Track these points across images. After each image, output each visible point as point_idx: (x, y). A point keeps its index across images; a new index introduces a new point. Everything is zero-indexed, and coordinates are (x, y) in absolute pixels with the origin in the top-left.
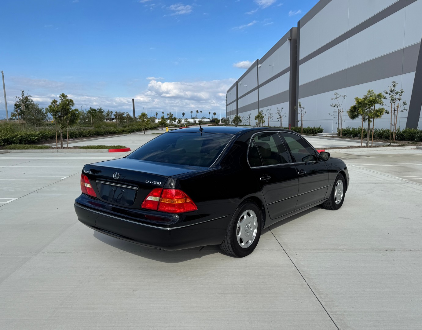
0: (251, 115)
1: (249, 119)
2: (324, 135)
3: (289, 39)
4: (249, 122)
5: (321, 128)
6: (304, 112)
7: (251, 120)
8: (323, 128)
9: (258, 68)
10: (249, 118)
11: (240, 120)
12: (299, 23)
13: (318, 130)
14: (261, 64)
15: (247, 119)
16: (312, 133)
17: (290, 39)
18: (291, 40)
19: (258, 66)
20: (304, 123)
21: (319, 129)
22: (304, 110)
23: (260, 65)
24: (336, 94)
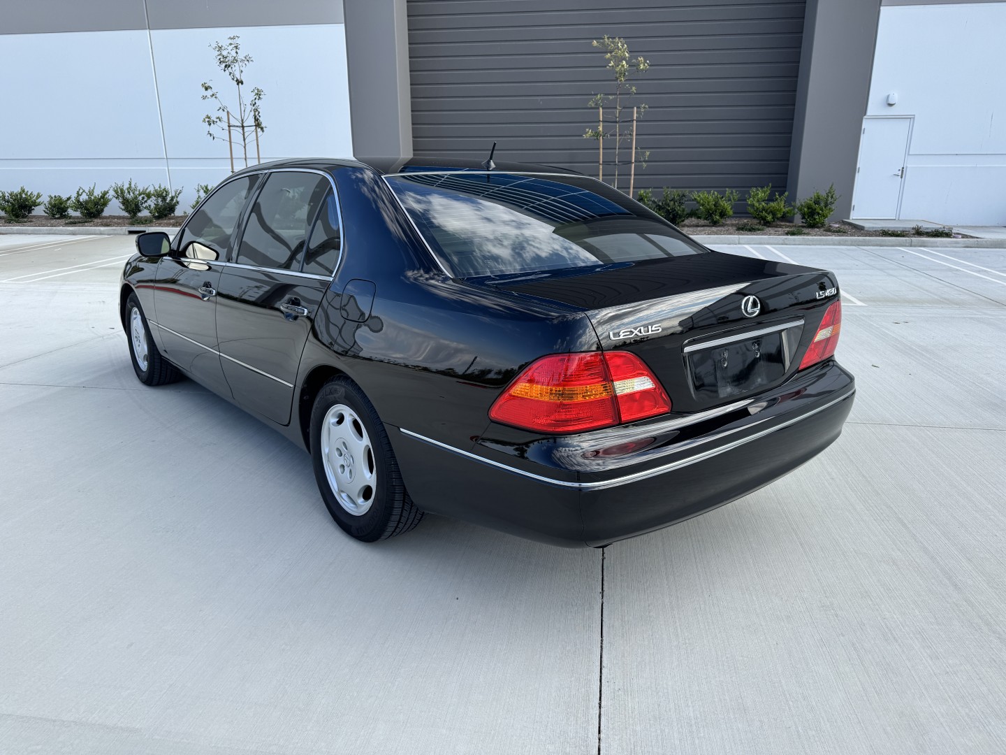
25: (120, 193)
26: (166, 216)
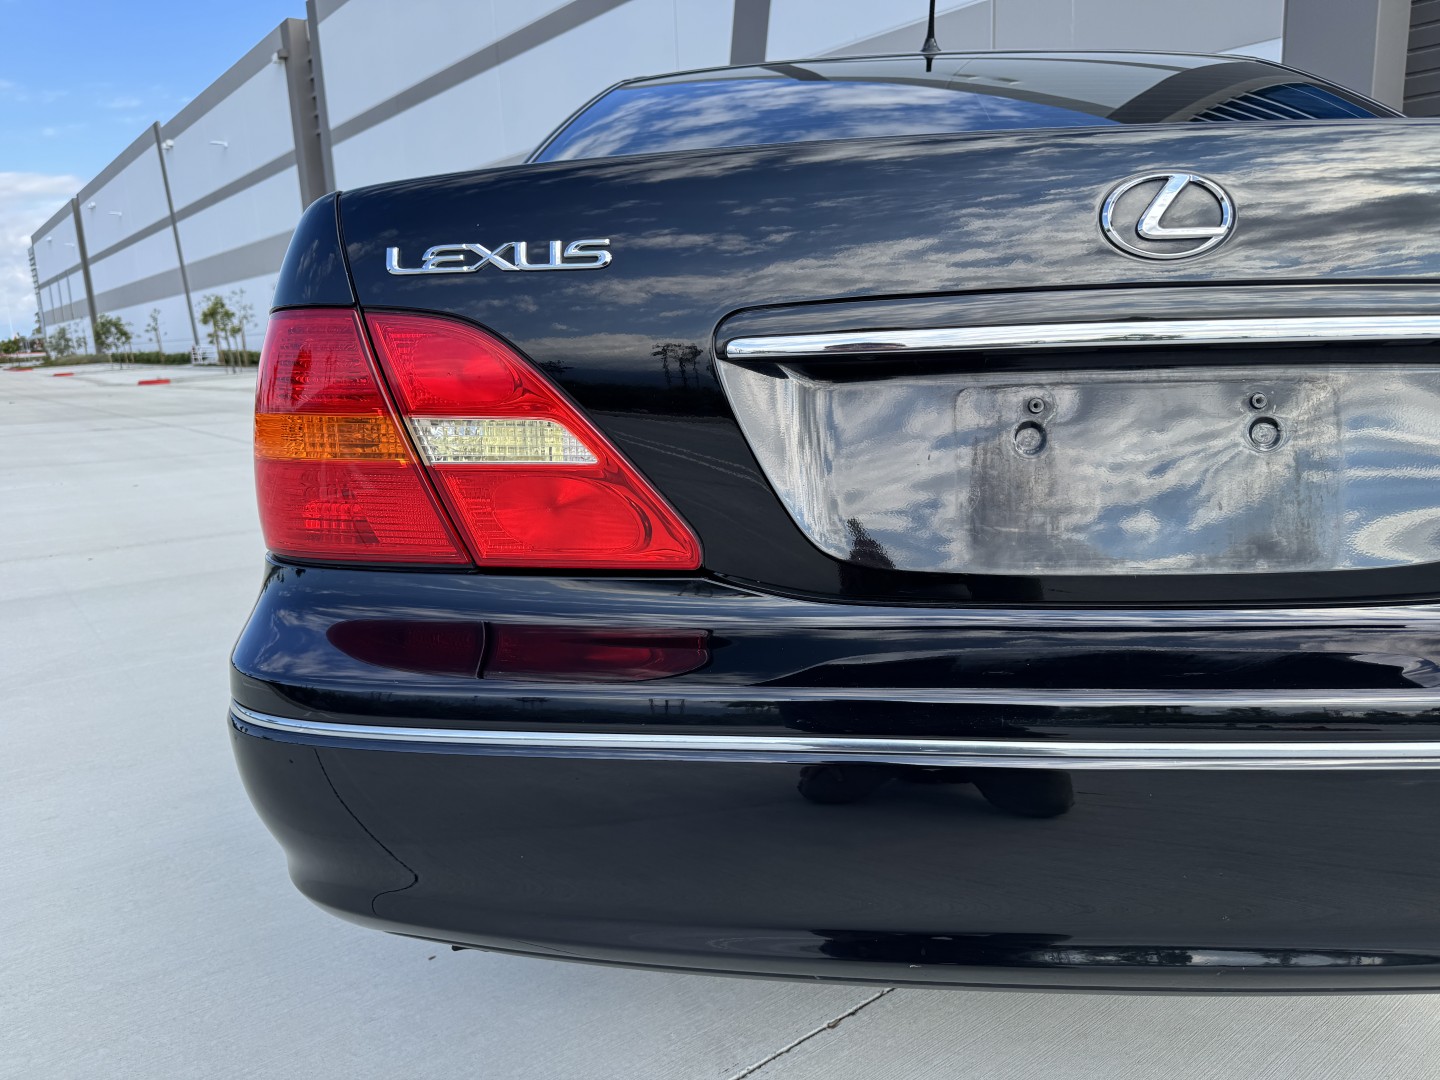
1: (155, 329)
3: (280, 58)
7: (161, 331)
9: (164, 152)
10: (153, 324)
11: (124, 334)
14: (172, 138)
15: (147, 331)
17: (284, 54)
18: (286, 59)
19: (164, 146)
23: (170, 142)
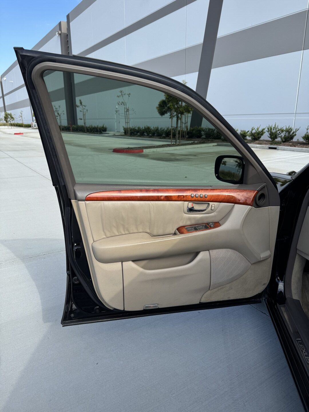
0: (22, 113)
1: (21, 117)
2: (111, 133)
3: (58, 34)
4: (22, 120)
5: (105, 126)
6: (86, 110)
7: (23, 117)
8: (107, 127)
10: (21, 115)
11: (12, 118)
12: (68, 16)
13: (103, 129)
15: (19, 117)
16: (96, 132)
18: (60, 34)
20: (87, 121)
21: (103, 127)
22: (86, 108)
24: (121, 92)
25: (270, 130)
26: (288, 141)
